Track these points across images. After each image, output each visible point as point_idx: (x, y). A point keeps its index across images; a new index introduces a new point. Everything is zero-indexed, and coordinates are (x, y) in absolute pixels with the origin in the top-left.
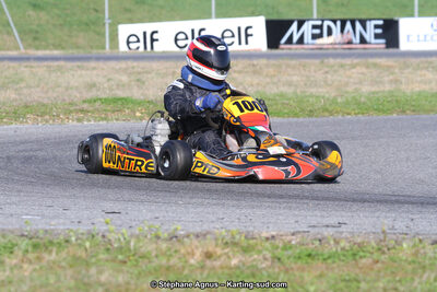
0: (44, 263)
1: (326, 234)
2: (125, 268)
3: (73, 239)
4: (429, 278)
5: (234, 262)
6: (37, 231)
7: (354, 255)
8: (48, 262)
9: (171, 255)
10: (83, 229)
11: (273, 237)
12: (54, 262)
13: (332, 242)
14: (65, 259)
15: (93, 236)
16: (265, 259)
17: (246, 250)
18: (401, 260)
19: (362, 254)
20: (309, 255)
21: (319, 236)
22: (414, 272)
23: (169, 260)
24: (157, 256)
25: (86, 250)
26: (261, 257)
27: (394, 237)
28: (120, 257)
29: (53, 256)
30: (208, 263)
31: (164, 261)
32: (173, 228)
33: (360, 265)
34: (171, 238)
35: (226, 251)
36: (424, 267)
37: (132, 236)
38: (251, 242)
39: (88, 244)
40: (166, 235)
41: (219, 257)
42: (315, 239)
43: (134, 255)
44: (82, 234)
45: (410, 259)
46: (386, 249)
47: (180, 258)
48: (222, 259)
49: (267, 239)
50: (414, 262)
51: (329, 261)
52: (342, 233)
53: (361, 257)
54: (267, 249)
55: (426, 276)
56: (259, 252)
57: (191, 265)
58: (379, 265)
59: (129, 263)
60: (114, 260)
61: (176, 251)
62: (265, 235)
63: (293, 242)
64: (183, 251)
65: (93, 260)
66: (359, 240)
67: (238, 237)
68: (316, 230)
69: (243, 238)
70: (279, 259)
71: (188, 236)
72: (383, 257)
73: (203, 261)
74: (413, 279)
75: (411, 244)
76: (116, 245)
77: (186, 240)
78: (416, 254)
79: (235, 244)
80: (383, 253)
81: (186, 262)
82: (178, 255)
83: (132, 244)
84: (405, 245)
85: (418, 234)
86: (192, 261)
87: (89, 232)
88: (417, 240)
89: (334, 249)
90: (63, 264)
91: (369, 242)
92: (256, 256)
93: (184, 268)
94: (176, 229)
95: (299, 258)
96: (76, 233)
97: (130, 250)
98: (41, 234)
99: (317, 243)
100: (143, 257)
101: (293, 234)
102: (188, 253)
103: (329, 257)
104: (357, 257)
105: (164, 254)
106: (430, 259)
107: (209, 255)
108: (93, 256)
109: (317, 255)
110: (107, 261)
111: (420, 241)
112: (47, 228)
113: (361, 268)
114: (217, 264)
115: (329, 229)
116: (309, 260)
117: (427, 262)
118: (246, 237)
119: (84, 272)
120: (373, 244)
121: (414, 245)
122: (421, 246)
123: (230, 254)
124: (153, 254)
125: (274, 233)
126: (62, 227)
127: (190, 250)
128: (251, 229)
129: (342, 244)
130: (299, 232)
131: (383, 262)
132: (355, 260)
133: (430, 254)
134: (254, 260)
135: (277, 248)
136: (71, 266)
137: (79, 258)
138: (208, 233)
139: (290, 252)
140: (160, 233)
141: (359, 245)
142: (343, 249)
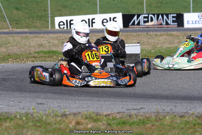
0: (3, 127)
1: (132, 113)
2: (40, 129)
3: (18, 116)
4: (175, 133)
5: (90, 126)
6: (2, 113)
7: (144, 122)
8: (5, 126)
9: (61, 124)
10: (23, 111)
11: (109, 115)
12: (8, 127)
13: (135, 117)
14: (13, 125)
15: (27, 115)
16: (104, 124)
17: (95, 121)
18: (165, 124)
19: (147, 122)
20: (123, 123)
21: (130, 114)
22: (169, 130)
23: (60, 125)
24: (55, 124)
25: (23, 121)
26: (102, 124)
27: (163, 114)
28: (38, 124)
29: (8, 124)
30: (78, 126)
31: (58, 126)
32: (63, 111)
33: (146, 127)
34: (63, 116)
35: (86, 121)
36: (174, 128)
37: (45, 115)
38: (99, 117)
39: (24, 118)
40: (60, 114)
41: (83, 124)
42: (128, 116)
43: (45, 123)
44: (23, 114)
45: (169, 124)
46: (158, 120)
47: (65, 125)
48: (84, 125)
49: (106, 115)
50: (170, 125)
51: (132, 125)
52: (139, 112)
53: (147, 123)
54: (104, 120)
55: (174, 131)
56: (101, 122)
57: (70, 128)
58: (155, 127)
59: (42, 127)
60: (35, 125)
61: (64, 122)
62: (105, 113)
63: (118, 117)
64: (67, 121)
65: (26, 126)
66: (147, 116)
67: (93, 115)
68: (129, 111)
69: (95, 115)
70: (110, 125)
71: (70, 115)
72: (157, 124)
73: (76, 126)
74: (168, 133)
75: (170, 117)
76: (37, 119)
77: (69, 116)
78: (172, 122)
79: (91, 118)
80: (157, 122)
81: (68, 126)
82: (64, 123)
83: (44, 118)
84: (167, 118)
85: (174, 113)
86: (71, 126)
87: (26, 113)
88: (173, 115)
89: (135, 120)
90: (12, 128)
91: (152, 117)
92: (99, 123)
93: (66, 129)
94: (65, 112)
95: (119, 124)
96: (20, 114)
97: (43, 121)
98: (4, 114)
99: (128, 117)
100: (48, 124)
101: (118, 113)
102: (69, 122)
103: (133, 124)
104: (145, 124)
105: (58, 123)
106: (178, 124)
107: (78, 123)
108: (26, 124)
109: (127, 123)
110: (32, 126)
111: (175, 116)
112: (7, 111)
113: (146, 129)
114: (82, 127)
115: (135, 111)
116: (123, 125)
117: (176, 125)
118: (96, 115)
119: (21, 131)
120: (153, 117)
121: (172, 118)
122: (175, 118)
123: (88, 123)
124: (53, 123)
125: (109, 113)
126: (14, 111)
127: (70, 121)
128: (99, 111)
129: (139, 118)
130: (120, 112)
131: (156, 126)
132: (144, 125)
133: (178, 122)
134: (99, 125)
135: (109, 119)
136: (15, 129)
137: (20, 125)
138: (80, 113)
139: (115, 121)
140: (57, 113)
141: (147, 118)
142: (139, 120)
